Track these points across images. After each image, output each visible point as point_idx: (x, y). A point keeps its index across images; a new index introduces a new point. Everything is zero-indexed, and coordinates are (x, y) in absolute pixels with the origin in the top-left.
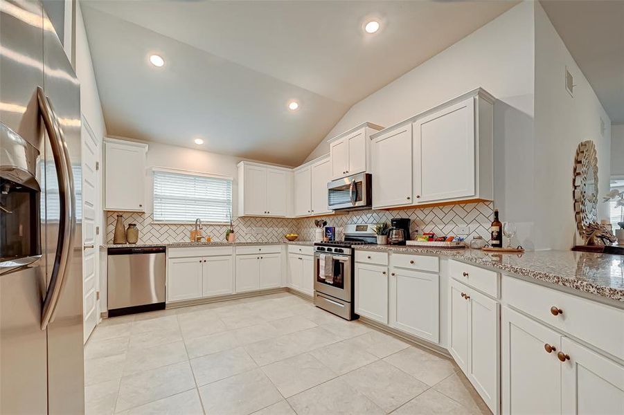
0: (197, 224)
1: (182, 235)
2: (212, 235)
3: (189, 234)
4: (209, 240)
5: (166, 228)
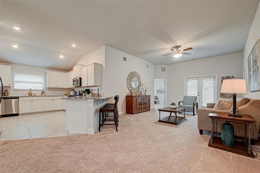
0: (30, 90)
1: (25, 93)
2: (36, 94)
4: (35, 95)
5: (19, 91)
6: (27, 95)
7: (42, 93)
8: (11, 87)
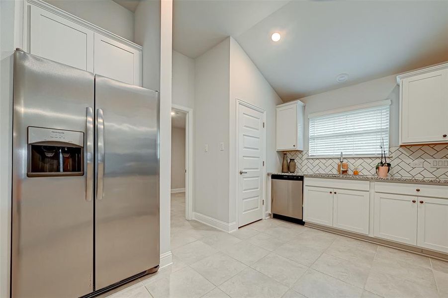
1: (330, 167)
2: (360, 168)
3: (336, 167)
4: (356, 173)
5: (318, 161)
6: (335, 172)
7: (377, 168)
8: (304, 152)
